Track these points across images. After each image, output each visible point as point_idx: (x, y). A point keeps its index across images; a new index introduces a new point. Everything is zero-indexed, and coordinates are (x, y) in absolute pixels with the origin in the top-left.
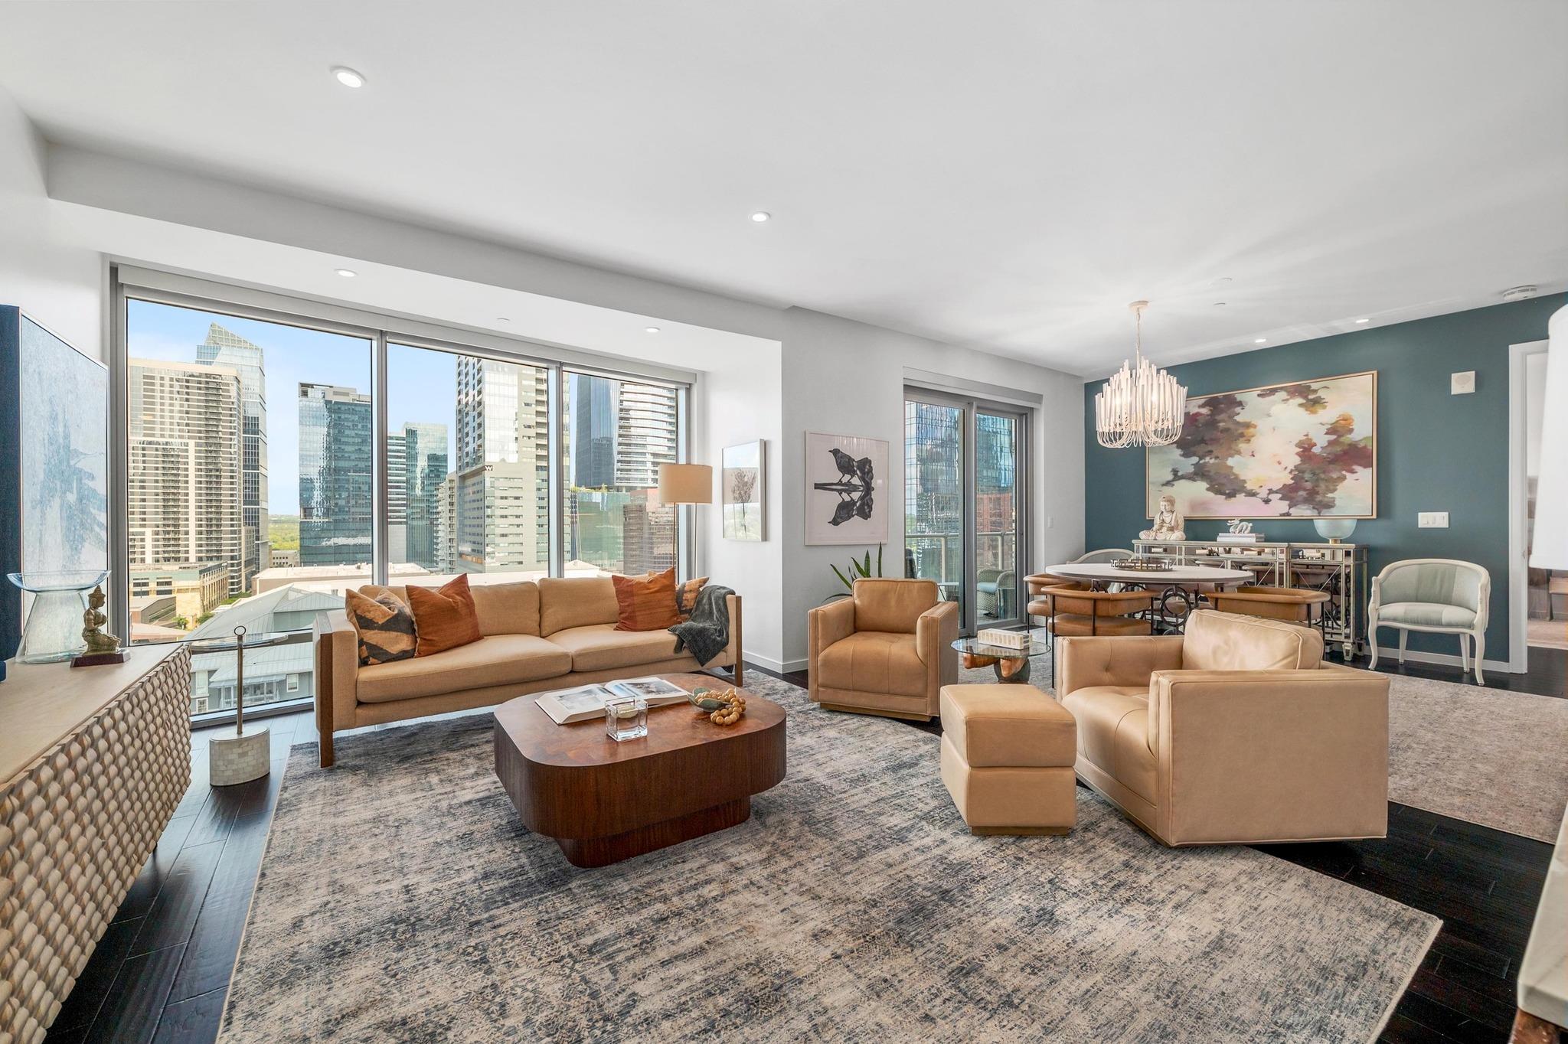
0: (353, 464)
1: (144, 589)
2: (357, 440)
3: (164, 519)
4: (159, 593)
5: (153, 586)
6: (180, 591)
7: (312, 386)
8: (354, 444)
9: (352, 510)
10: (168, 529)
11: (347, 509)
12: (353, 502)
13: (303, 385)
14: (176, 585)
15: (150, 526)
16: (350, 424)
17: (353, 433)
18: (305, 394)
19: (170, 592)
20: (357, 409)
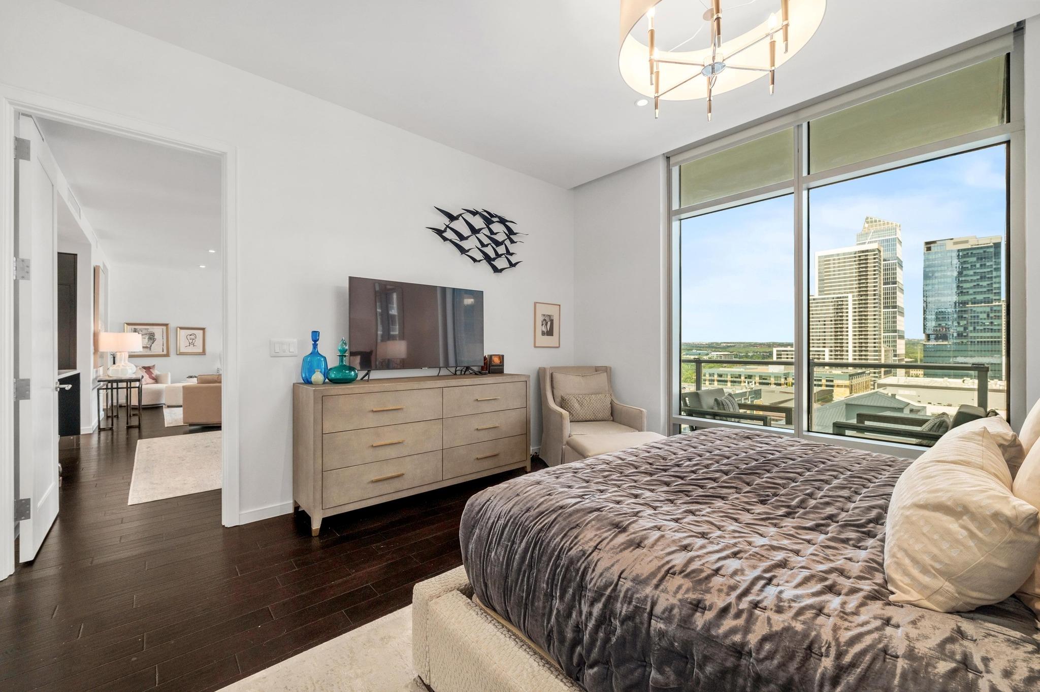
0: (972, 297)
1: (820, 383)
2: (975, 278)
3: (835, 343)
4: (827, 386)
5: (824, 382)
6: (838, 386)
7: (934, 242)
8: (972, 281)
9: (970, 335)
10: (837, 349)
11: (965, 334)
12: (971, 328)
13: (927, 243)
14: (836, 382)
15: (828, 347)
16: (969, 266)
17: (971, 272)
18: (929, 249)
19: (832, 386)
20: (974, 252)
